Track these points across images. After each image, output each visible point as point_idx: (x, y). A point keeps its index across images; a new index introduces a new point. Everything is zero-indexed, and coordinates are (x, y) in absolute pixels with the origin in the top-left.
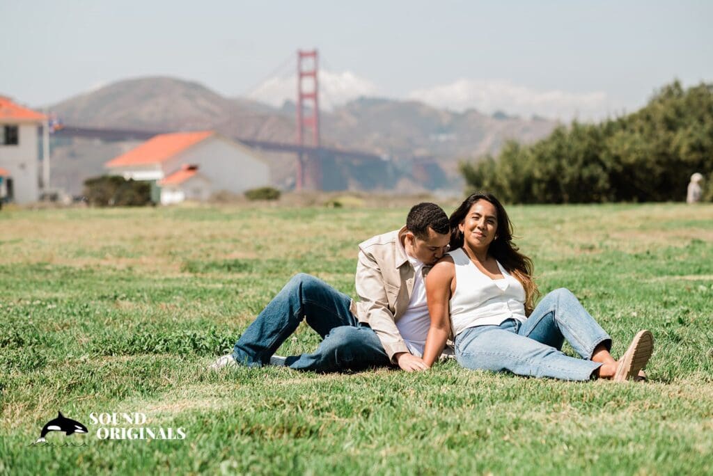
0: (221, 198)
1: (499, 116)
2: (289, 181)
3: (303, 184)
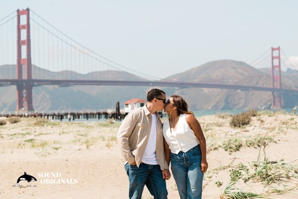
2: (269, 103)
3: (274, 105)
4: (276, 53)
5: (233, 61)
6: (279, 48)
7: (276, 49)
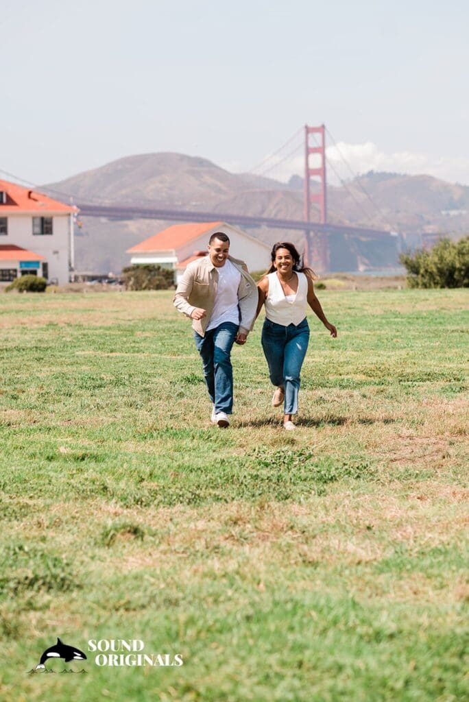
3: (310, 262)
4: (315, 140)
5: (183, 158)
6: (323, 127)
7: (315, 130)
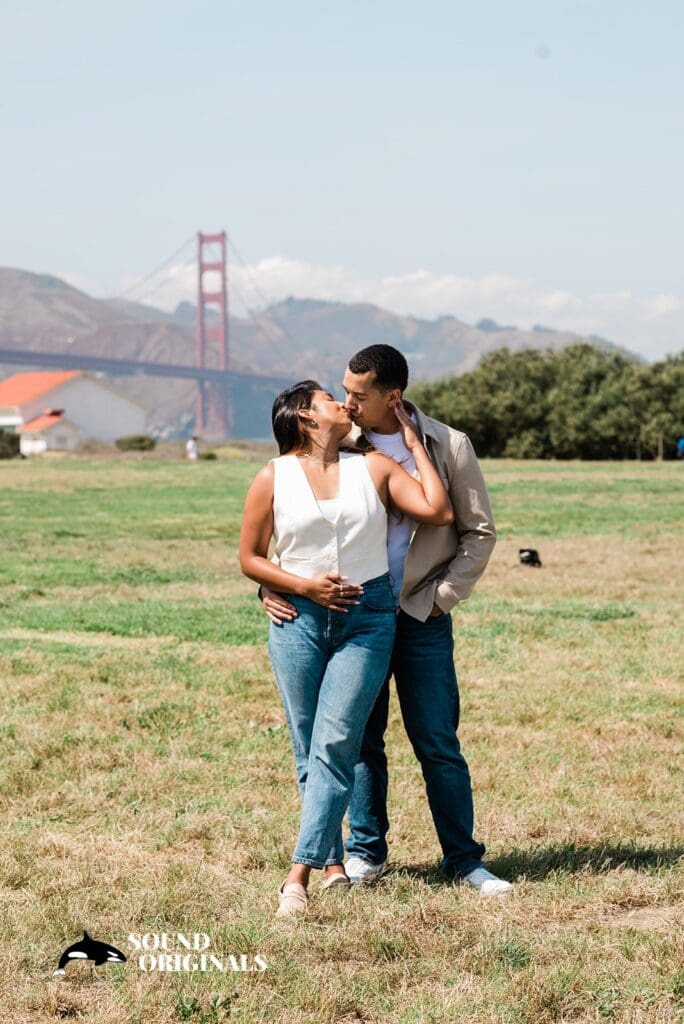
0: (89, 447)
1: (487, 326)
2: (185, 419)
3: (204, 424)
4: (212, 253)
6: (223, 234)
7: (212, 239)
